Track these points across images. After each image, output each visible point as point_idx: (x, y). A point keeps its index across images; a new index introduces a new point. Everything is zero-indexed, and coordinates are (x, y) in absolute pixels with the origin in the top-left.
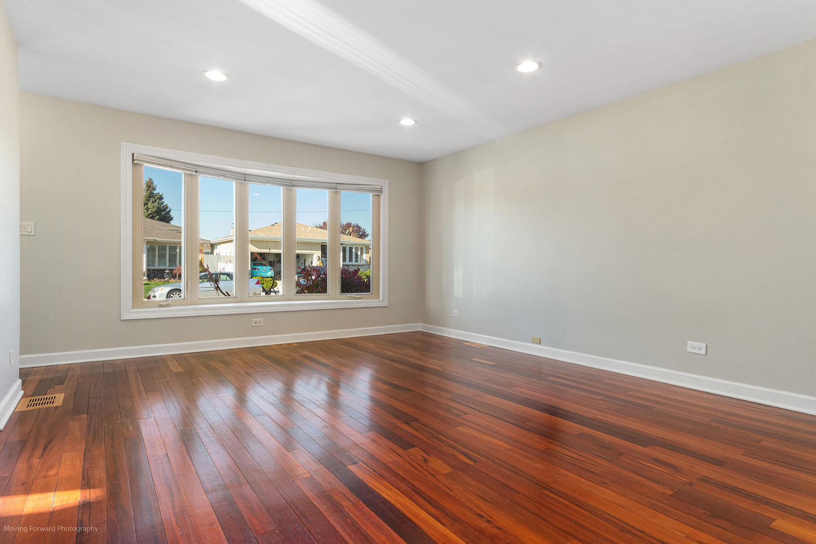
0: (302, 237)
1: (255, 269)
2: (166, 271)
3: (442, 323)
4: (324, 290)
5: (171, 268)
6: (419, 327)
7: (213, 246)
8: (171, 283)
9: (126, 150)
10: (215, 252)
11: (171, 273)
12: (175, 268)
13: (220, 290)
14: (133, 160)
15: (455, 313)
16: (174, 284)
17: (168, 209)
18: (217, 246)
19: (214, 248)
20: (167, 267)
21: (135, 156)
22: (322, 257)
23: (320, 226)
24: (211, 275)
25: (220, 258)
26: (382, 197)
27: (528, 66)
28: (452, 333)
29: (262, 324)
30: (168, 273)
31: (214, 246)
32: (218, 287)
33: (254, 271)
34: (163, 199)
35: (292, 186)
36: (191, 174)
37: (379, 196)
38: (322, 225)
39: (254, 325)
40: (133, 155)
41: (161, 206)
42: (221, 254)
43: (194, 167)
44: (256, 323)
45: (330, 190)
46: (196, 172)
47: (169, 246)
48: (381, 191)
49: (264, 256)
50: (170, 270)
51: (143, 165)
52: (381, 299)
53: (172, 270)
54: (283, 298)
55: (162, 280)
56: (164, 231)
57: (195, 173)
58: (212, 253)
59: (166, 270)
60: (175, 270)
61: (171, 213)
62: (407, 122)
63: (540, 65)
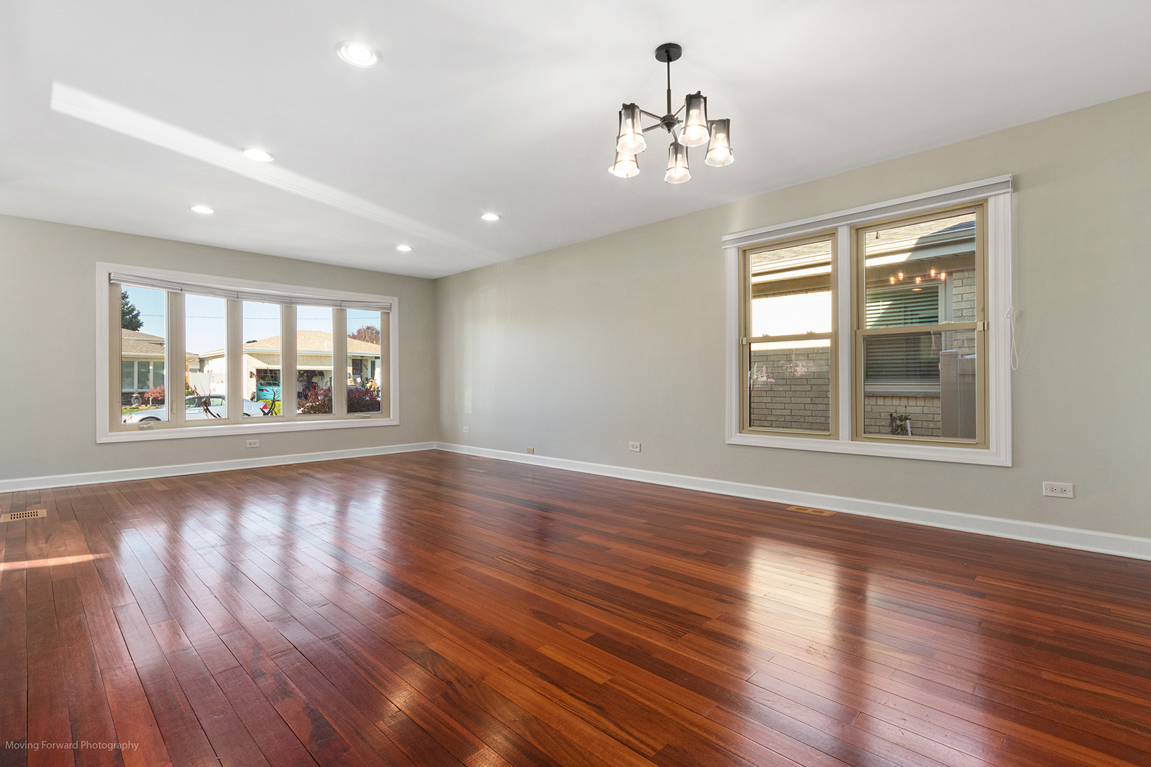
0: (326, 350)
1: (262, 390)
2: (134, 395)
3: (455, 439)
4: (330, 411)
5: (140, 390)
6: (434, 445)
7: (202, 361)
8: (142, 410)
9: (102, 271)
10: (206, 369)
11: (141, 397)
12: (148, 390)
13: (209, 411)
14: (110, 280)
15: (465, 429)
16: (147, 411)
17: (135, 312)
18: (208, 360)
19: (204, 363)
20: (135, 389)
21: (112, 275)
22: (353, 374)
23: (353, 334)
24: (200, 398)
25: (213, 377)
26: (391, 315)
27: (490, 217)
28: (464, 449)
29: (257, 445)
30: (137, 398)
31: (204, 361)
32: (208, 409)
33: (261, 392)
34: (127, 298)
35: (291, 303)
36: (176, 293)
37: (389, 313)
38: (356, 334)
39: (248, 446)
40: (110, 274)
41: (124, 307)
42: (213, 372)
43: (179, 285)
44: (250, 444)
45: (335, 308)
46: (181, 290)
47: (138, 362)
48: (390, 309)
49: (275, 374)
50: (139, 393)
51: (120, 284)
52: (391, 417)
53: (144, 393)
54: (283, 419)
55: (128, 407)
56: (131, 342)
57: (180, 292)
58: (201, 370)
59: (133, 393)
60: (148, 393)
61: (139, 318)
62: (404, 248)
63: (500, 217)
